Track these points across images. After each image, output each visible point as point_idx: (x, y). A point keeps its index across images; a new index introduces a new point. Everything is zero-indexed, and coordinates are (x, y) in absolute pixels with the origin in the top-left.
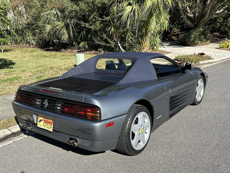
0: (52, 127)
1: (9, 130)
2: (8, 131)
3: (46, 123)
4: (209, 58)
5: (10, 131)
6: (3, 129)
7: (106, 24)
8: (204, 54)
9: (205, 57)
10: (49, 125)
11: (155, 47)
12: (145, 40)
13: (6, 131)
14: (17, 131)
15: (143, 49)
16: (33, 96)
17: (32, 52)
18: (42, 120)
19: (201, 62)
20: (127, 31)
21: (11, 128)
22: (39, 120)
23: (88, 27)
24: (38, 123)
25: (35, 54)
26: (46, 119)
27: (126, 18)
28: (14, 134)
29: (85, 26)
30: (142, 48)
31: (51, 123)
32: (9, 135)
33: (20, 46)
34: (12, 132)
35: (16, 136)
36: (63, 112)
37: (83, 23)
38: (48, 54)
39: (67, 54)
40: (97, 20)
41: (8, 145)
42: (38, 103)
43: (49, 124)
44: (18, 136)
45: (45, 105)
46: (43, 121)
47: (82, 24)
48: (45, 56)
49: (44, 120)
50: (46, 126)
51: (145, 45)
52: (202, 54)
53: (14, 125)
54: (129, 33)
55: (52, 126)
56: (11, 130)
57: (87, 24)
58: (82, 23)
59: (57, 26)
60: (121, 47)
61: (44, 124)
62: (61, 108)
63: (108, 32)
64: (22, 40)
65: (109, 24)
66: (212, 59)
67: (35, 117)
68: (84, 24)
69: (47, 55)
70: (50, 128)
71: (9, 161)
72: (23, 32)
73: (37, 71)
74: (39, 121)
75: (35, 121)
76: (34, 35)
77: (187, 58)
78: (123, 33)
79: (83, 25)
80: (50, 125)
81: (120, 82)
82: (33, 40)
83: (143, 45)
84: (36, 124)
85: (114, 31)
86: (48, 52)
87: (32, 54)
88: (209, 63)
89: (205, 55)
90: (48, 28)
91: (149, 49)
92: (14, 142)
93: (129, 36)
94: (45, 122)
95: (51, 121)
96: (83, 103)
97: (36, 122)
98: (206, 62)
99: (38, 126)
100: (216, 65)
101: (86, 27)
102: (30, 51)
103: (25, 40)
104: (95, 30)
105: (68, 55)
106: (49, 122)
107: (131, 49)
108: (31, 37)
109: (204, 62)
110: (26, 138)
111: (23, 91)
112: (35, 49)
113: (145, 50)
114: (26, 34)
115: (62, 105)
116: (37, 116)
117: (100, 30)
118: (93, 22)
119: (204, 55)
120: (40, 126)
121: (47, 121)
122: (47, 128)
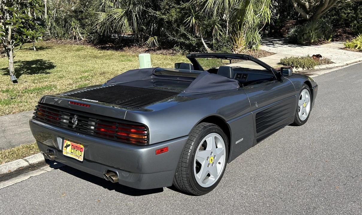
0: (83, 155)
1: (26, 160)
2: (25, 162)
3: (75, 150)
4: (328, 62)
5: (28, 162)
6: (17, 159)
7: (185, 13)
8: (321, 56)
9: (322, 60)
10: (78, 153)
11: (254, 46)
12: (238, 36)
13: (20, 163)
14: (37, 163)
15: (236, 48)
16: (58, 111)
17: (78, 50)
18: (69, 145)
19: (316, 67)
20: (214, 23)
21: (29, 158)
22: (65, 145)
23: (159, 17)
24: (64, 150)
25: (81, 53)
26: (75, 144)
27: (213, 4)
28: (33, 167)
29: (155, 15)
30: (236, 46)
31: (82, 148)
32: (25, 168)
33: (62, 42)
34: (30, 163)
35: (35, 170)
36: (97, 134)
37: (152, 11)
38: (100, 53)
39: (128, 54)
40: (173, 8)
41: (22, 181)
42: (65, 121)
43: (78, 151)
44: (38, 169)
45: (73, 124)
46: (71, 146)
47: (150, 12)
48: (96, 57)
49: (72, 145)
50: (74, 153)
51: (239, 43)
52: (319, 56)
53: (34, 154)
54: (217, 25)
55: (83, 153)
56: (28, 160)
57: (158, 12)
58: (150, 10)
59: (115, 15)
60: (206, 46)
61: (73, 151)
62: (95, 128)
63: (187, 24)
64: (64, 34)
65: (188, 12)
66: (332, 63)
67: (61, 140)
68: (154, 12)
69: (100, 55)
70: (80, 157)
71: (19, 204)
72: (66, 22)
73: (81, 78)
74: (65, 147)
75: (59, 147)
76: (83, 26)
77: (296, 61)
78: (209, 25)
79: (152, 14)
80: (80, 151)
81: (184, 92)
82: (81, 34)
83: (236, 43)
84: (61, 151)
85: (196, 22)
86: (102, 52)
87: (78, 53)
88: (327, 69)
89: (322, 58)
90: (102, 17)
91: (245, 48)
92: (31, 177)
93: (216, 31)
94: (74, 147)
95: (82, 146)
96: (125, 120)
97: (61, 149)
98: (324, 66)
99: (64, 153)
100: (336, 71)
101: (157, 16)
102: (76, 49)
103: (69, 33)
104: (169, 20)
105: (129, 56)
106: (79, 148)
107: (220, 48)
108: (78, 29)
109: (321, 68)
110: (50, 172)
111: (45, 104)
112: (83, 46)
113: (239, 49)
114: (70, 25)
115: (96, 123)
116: (63, 139)
117: (176, 21)
118: (167, 9)
119: (320, 58)
120: (67, 153)
121: (76, 147)
122: (76, 156)
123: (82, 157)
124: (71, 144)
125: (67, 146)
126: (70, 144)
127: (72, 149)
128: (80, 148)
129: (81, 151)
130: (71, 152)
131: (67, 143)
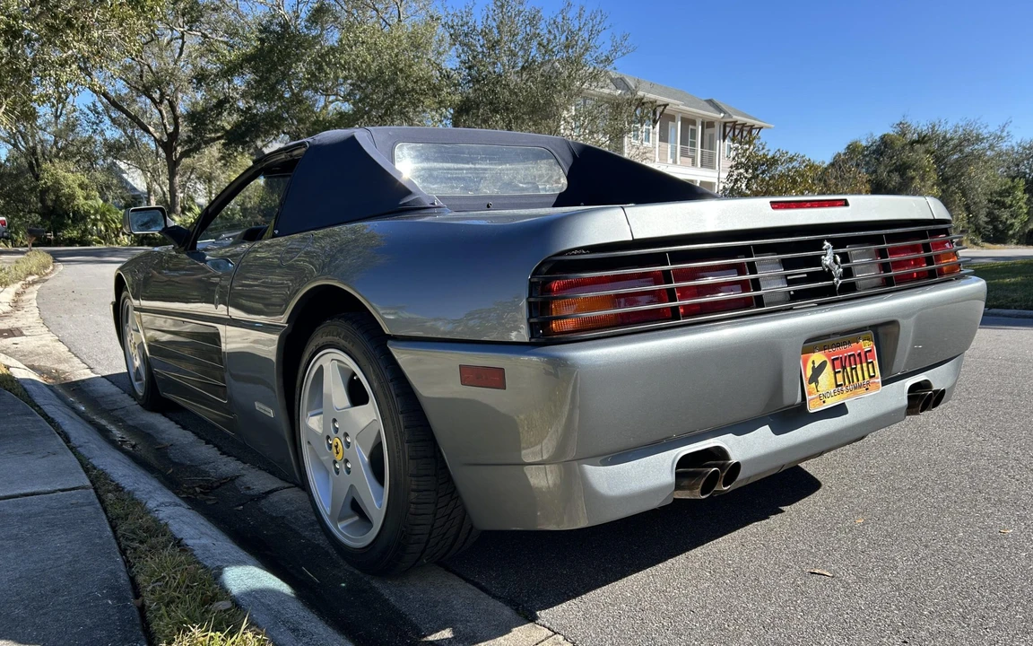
0: (878, 373)
3: (848, 369)
10: (862, 372)
18: (823, 365)
22: (809, 373)
24: (810, 394)
26: (843, 349)
31: (870, 351)
43: (859, 366)
46: (829, 366)
49: (833, 360)
50: (847, 383)
55: (876, 364)
61: (840, 378)
70: (872, 381)
74: (810, 381)
80: (865, 366)
84: (803, 405)
94: (842, 364)
95: (867, 345)
97: (797, 397)
99: (814, 406)
106: (859, 355)
120: (822, 397)
121: (850, 356)
122: (856, 388)
123: (878, 378)
124: (828, 356)
125: (818, 371)
126: (826, 359)
127: (836, 373)
128: (863, 356)
129: (868, 363)
130: (837, 386)
131: (813, 362)
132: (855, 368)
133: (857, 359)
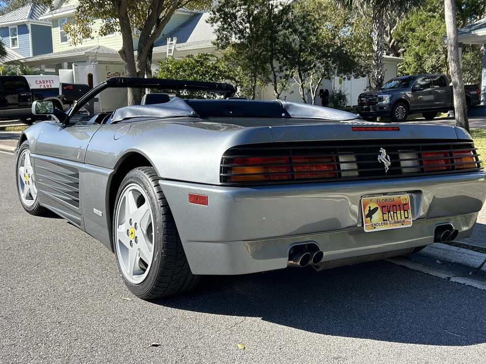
0: (411, 216)
3: (392, 213)
10: (400, 215)
18: (376, 209)
22: (367, 212)
24: (366, 223)
31: (406, 205)
43: (398, 212)
46: (379, 210)
49: (382, 207)
50: (390, 219)
61: (386, 217)
70: (406, 220)
74: (367, 217)
80: (402, 212)
99: (368, 229)
106: (399, 206)
120: (374, 226)
121: (393, 206)
122: (396, 223)
123: (410, 219)
124: (379, 205)
125: (372, 212)
126: (377, 206)
127: (383, 214)
128: (402, 206)
129: (404, 211)
130: (384, 220)
131: (370, 207)
132: (396, 213)
133: (398, 207)
